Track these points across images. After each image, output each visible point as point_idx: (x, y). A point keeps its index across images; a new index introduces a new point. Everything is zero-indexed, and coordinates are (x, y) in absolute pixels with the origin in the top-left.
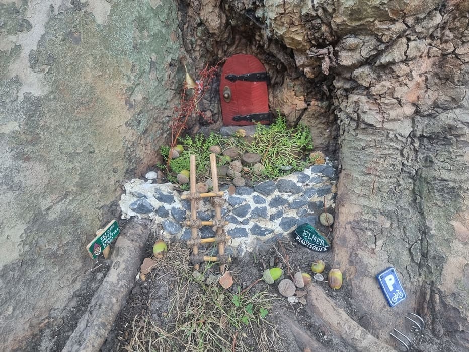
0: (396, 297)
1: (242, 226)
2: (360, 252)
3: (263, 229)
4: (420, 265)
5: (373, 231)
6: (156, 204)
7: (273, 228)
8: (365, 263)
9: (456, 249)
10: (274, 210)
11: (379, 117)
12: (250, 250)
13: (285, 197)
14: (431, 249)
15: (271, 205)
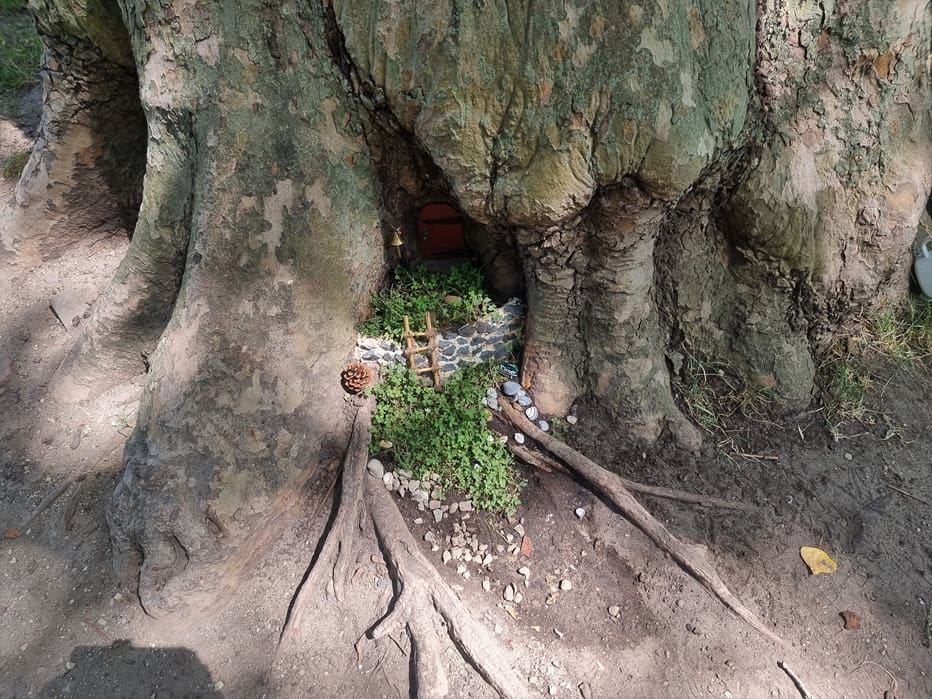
1: (450, 362)
3: (467, 362)
4: (583, 380)
6: (383, 352)
7: (475, 360)
10: (475, 347)
11: (549, 278)
13: (483, 336)
14: (590, 368)
15: (472, 344)
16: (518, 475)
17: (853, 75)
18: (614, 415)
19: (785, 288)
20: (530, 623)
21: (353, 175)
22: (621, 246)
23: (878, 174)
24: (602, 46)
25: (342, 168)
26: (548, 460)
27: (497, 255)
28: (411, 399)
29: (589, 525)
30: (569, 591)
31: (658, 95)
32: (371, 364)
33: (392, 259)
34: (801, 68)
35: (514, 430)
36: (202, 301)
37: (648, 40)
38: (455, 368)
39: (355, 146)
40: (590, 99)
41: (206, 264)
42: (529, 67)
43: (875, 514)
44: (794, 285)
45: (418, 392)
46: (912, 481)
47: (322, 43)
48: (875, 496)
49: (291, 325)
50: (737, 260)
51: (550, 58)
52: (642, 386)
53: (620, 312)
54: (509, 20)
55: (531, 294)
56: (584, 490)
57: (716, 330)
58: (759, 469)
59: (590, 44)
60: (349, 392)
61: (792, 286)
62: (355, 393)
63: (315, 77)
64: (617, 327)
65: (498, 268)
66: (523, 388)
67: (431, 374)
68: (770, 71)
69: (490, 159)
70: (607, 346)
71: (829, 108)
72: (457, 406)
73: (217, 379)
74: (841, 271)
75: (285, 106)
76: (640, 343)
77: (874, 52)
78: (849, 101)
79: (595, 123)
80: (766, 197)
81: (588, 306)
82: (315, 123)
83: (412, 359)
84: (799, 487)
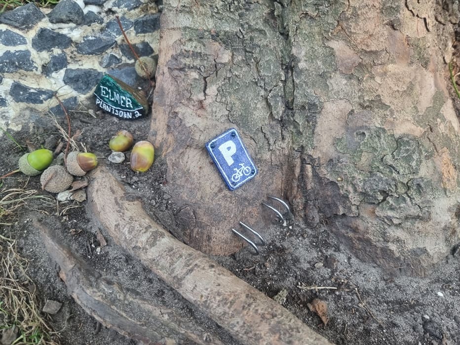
0: (238, 174)
2: (180, 110)
3: (32, 91)
5: (200, 69)
7: (54, 88)
8: (188, 125)
9: (336, 87)
12: (18, 128)
15: (38, 47)
70: (338, 36)
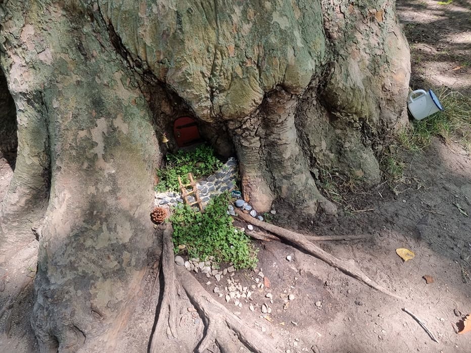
1: (206, 197)
2: (252, 193)
4: (274, 191)
6: (170, 199)
10: (217, 186)
11: (248, 143)
13: (220, 180)
14: (276, 184)
15: (215, 185)
16: (254, 246)
17: (367, 22)
18: (293, 205)
19: (358, 127)
20: (279, 322)
21: (137, 109)
22: (280, 121)
23: (387, 67)
24: (255, 23)
25: (130, 106)
26: (267, 235)
27: (218, 138)
28: (191, 220)
29: (295, 264)
30: (294, 300)
31: (286, 43)
32: (164, 206)
33: (163, 150)
34: (344, 23)
35: (246, 224)
36: (66, 192)
37: (276, 17)
38: (209, 199)
39: (135, 94)
40: (254, 50)
41: (65, 171)
42: (221, 39)
43: (424, 226)
44: (361, 125)
45: (193, 216)
46: (435, 206)
47: (109, 43)
48: (421, 217)
49: (118, 194)
50: (333, 119)
51: (231, 33)
52: (303, 188)
53: (285, 154)
54: (206, 18)
55: (239, 154)
56: (288, 246)
57: (330, 154)
58: (366, 216)
59: (249, 23)
60: (156, 223)
61: (361, 126)
62: (159, 223)
63: (108, 62)
64: (285, 161)
65: (219, 144)
66: (246, 202)
67: (197, 205)
68: (330, 27)
69: (209, 89)
70: (283, 172)
71: (360, 40)
72: (215, 218)
73: (82, 232)
74: (380, 115)
75: (94, 79)
76: (298, 167)
77: (374, 11)
78: (368, 35)
79: (258, 61)
80: (341, 85)
81: (269, 154)
82: (112, 86)
83: (186, 199)
84: (387, 221)
